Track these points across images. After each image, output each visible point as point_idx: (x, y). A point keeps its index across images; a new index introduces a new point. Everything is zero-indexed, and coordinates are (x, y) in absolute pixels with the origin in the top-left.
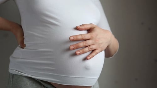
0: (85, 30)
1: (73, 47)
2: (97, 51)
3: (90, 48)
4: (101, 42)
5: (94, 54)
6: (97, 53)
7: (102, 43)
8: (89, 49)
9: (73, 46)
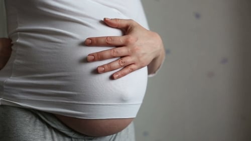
0: (117, 28)
1: (93, 57)
2: (133, 67)
3: (122, 62)
4: (143, 52)
5: (126, 70)
6: (133, 70)
7: (144, 54)
8: (120, 64)
9: (93, 55)
